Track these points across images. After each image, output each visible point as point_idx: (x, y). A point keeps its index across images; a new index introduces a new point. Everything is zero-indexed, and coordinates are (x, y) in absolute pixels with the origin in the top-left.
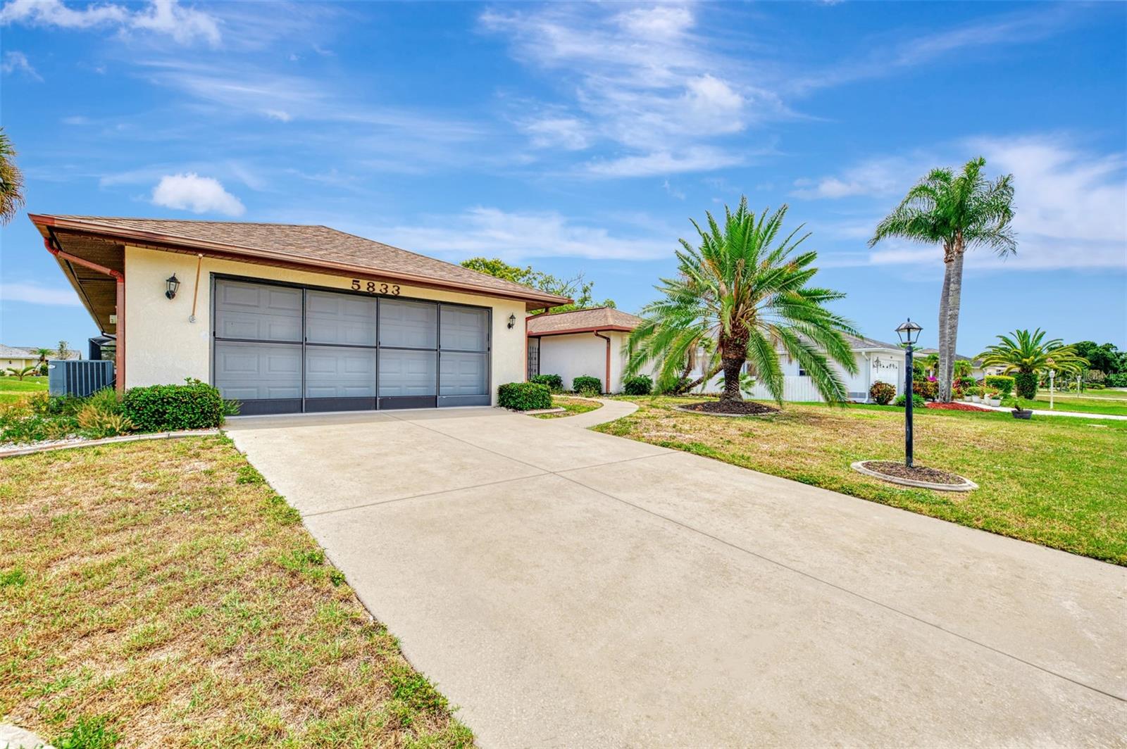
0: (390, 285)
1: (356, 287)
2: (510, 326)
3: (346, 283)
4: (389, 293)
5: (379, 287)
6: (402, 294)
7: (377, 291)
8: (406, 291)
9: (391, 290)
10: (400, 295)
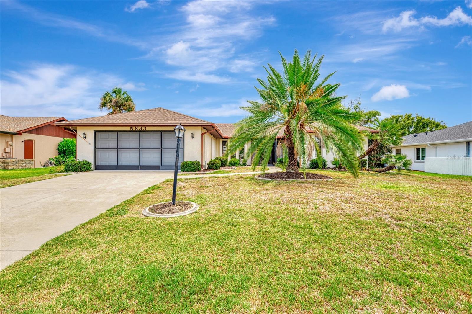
0: (143, 127)
1: (131, 129)
2: (193, 137)
3: (128, 129)
4: (143, 130)
5: (139, 129)
6: (147, 130)
7: (138, 130)
8: (148, 129)
9: (143, 129)
10: (146, 130)
